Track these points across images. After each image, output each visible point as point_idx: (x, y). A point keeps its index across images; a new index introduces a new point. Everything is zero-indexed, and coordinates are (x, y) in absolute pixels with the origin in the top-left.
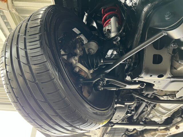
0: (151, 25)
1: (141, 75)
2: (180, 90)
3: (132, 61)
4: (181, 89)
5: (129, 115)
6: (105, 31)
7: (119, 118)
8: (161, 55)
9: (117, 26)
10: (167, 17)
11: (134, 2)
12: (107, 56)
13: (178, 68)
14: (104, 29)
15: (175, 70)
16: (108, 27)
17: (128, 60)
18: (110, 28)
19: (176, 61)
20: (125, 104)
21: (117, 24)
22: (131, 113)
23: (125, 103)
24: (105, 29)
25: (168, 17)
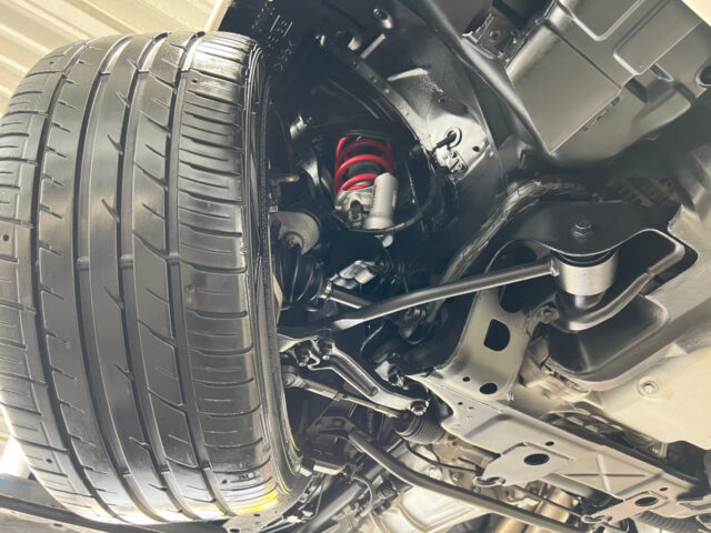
0: (521, 235)
1: (441, 368)
2: (505, 453)
3: (427, 316)
4: (510, 450)
5: (293, 520)
6: (341, 203)
7: (254, 525)
8: (510, 327)
9: (394, 204)
10: (578, 230)
11: (461, 162)
12: (336, 276)
13: (530, 380)
14: (342, 194)
15: (522, 387)
16: (359, 196)
17: (417, 311)
18: (364, 201)
19: (532, 358)
20: (316, 468)
21: (394, 198)
22: (300, 515)
23: (314, 464)
24: (345, 198)
25: (583, 232)
